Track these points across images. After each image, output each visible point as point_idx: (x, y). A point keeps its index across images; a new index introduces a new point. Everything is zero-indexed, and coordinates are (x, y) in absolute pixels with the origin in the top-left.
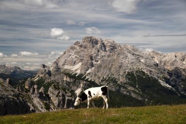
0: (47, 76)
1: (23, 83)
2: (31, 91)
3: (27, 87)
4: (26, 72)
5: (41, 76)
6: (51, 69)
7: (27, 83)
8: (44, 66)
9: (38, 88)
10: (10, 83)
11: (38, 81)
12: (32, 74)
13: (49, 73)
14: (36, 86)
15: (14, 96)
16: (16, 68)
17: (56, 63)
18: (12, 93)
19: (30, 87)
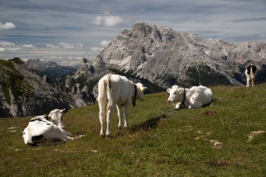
0: (89, 72)
1: (63, 81)
2: (73, 90)
3: (67, 86)
4: (64, 68)
5: (82, 72)
6: (94, 64)
7: (67, 81)
8: (85, 61)
9: (81, 87)
10: (48, 80)
11: (79, 79)
12: (72, 71)
13: (92, 69)
14: (78, 85)
15: (53, 96)
16: (52, 63)
17: (100, 57)
18: (51, 93)
19: (71, 86)
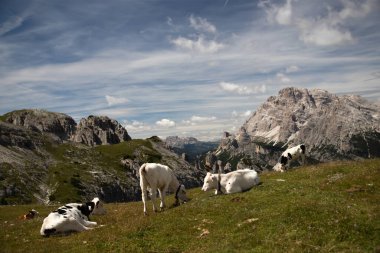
0: (232, 147)
1: (203, 158)
2: (214, 168)
3: (208, 164)
4: (204, 143)
5: (225, 147)
6: (237, 138)
7: (208, 158)
8: (227, 134)
9: (223, 165)
10: (187, 158)
11: (221, 155)
12: (212, 146)
13: (235, 144)
14: (219, 162)
15: (193, 175)
16: (191, 139)
17: (244, 129)
18: (191, 172)
19: (212, 164)
